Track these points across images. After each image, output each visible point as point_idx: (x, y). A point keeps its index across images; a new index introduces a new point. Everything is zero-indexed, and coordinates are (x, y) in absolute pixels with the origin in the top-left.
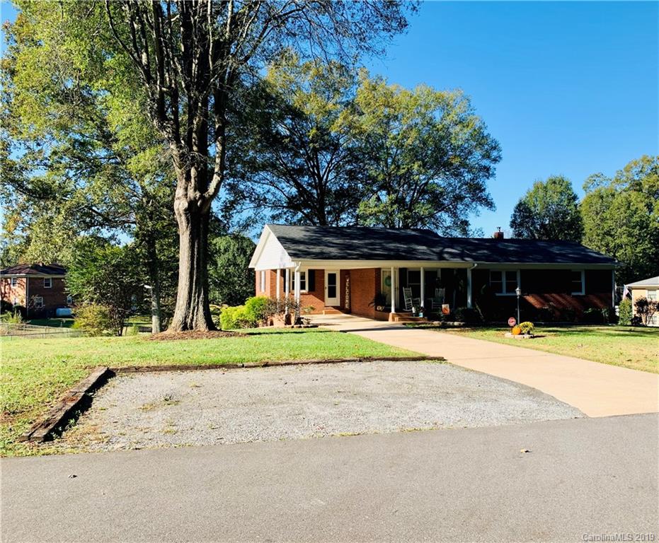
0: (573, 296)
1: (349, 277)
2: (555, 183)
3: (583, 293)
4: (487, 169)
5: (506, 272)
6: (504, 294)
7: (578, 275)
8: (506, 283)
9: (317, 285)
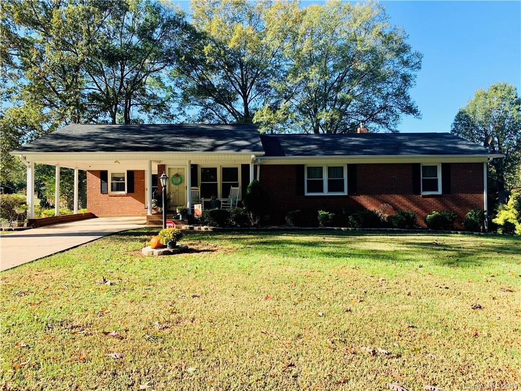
3: (440, 192)
5: (329, 168)
6: (326, 193)
8: (329, 181)
9: (136, 186)
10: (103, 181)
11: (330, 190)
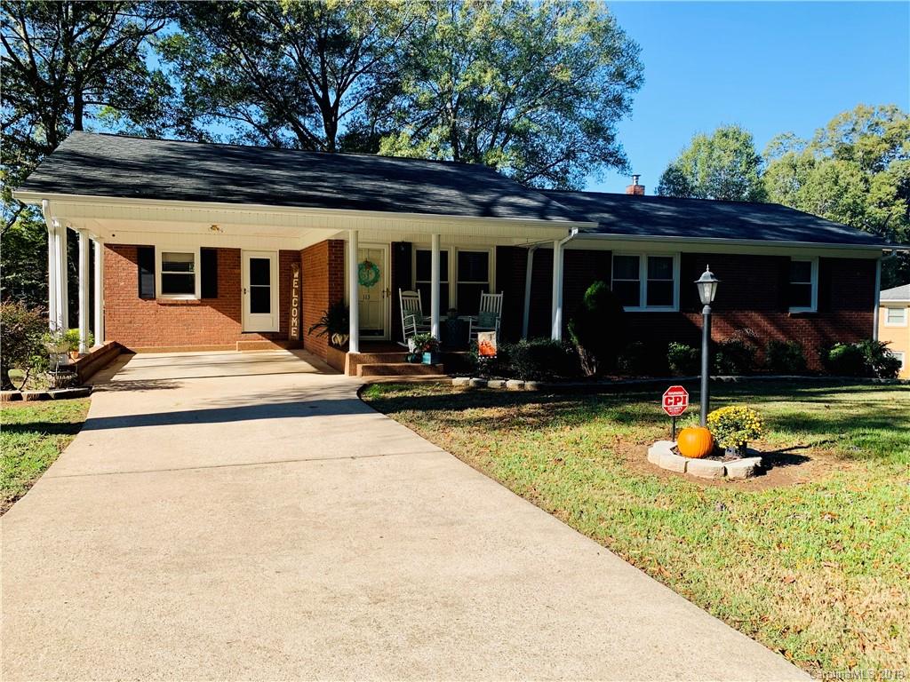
0: (793, 316)
1: (300, 267)
2: (726, 135)
3: (814, 308)
4: (618, 100)
5: (650, 259)
6: (643, 307)
7: (805, 267)
8: (649, 283)
9: (222, 285)
10: (143, 270)
11: (650, 302)
